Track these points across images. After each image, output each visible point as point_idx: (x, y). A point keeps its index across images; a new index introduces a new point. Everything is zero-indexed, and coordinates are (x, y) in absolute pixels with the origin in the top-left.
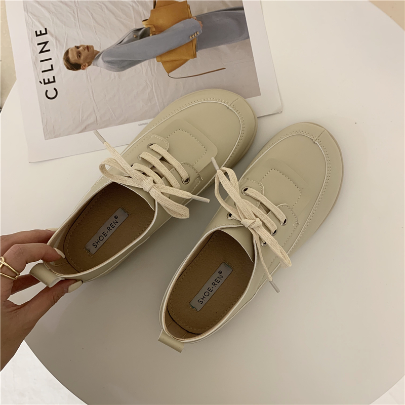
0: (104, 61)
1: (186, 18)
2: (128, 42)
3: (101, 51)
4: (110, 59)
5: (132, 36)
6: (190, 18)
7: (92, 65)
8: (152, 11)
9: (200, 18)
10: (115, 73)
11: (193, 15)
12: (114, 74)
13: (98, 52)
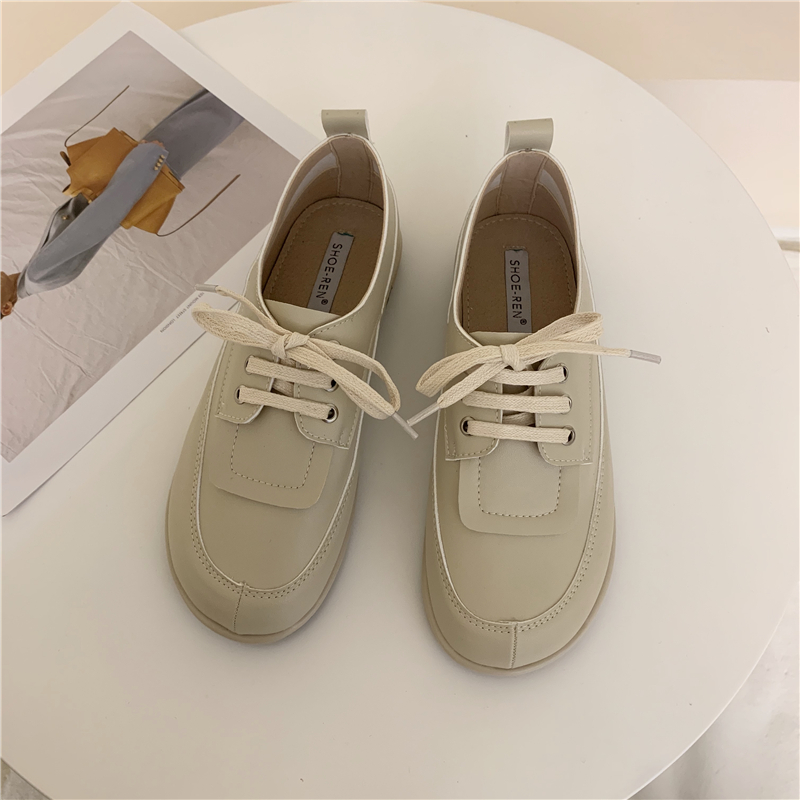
0: (37, 281)
1: (130, 150)
2: (59, 232)
3: (21, 271)
6: (136, 145)
7: (19, 299)
8: (68, 171)
9: (151, 137)
10: (67, 285)
11: (137, 139)
12: (67, 289)
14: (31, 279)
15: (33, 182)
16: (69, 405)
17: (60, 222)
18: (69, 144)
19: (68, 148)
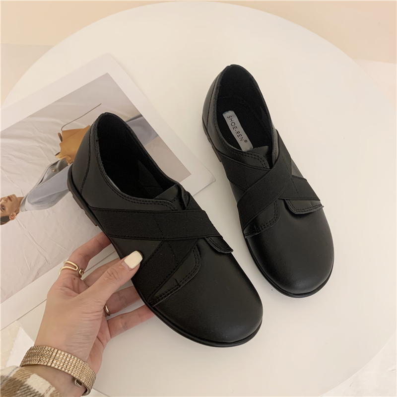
0: (32, 204)
2: (49, 178)
3: (25, 196)
4: (37, 200)
5: (51, 171)
7: (20, 211)
8: (60, 144)
10: (48, 209)
12: (47, 211)
13: (22, 198)
14: (29, 202)
15: (41, 147)
16: (35, 278)
17: (50, 172)
18: (64, 129)
19: (63, 132)
